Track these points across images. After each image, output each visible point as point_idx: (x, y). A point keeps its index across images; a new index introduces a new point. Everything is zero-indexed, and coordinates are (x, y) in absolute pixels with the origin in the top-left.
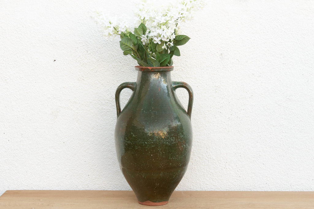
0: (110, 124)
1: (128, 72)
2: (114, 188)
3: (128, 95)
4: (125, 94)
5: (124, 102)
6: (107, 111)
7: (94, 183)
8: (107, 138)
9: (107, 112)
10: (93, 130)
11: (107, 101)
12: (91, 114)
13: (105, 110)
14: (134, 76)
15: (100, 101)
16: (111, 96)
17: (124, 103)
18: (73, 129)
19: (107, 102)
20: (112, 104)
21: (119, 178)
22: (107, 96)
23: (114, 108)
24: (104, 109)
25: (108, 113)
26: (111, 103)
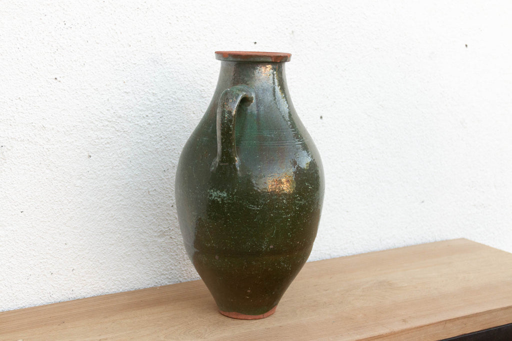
0: (111, 167)
1: (144, 65)
2: (121, 286)
3: (144, 109)
4: (139, 108)
5: (136, 123)
6: (106, 142)
7: (84, 282)
8: (107, 195)
9: (106, 144)
10: (79, 181)
11: (107, 123)
12: (77, 150)
13: (102, 141)
14: (155, 72)
15: (92, 122)
16: (114, 113)
17: (138, 124)
18: (40, 182)
19: (107, 125)
20: (116, 127)
21: (129, 266)
22: (107, 112)
23: (118, 136)
24: (102, 138)
25: (108, 146)
26: (114, 125)
